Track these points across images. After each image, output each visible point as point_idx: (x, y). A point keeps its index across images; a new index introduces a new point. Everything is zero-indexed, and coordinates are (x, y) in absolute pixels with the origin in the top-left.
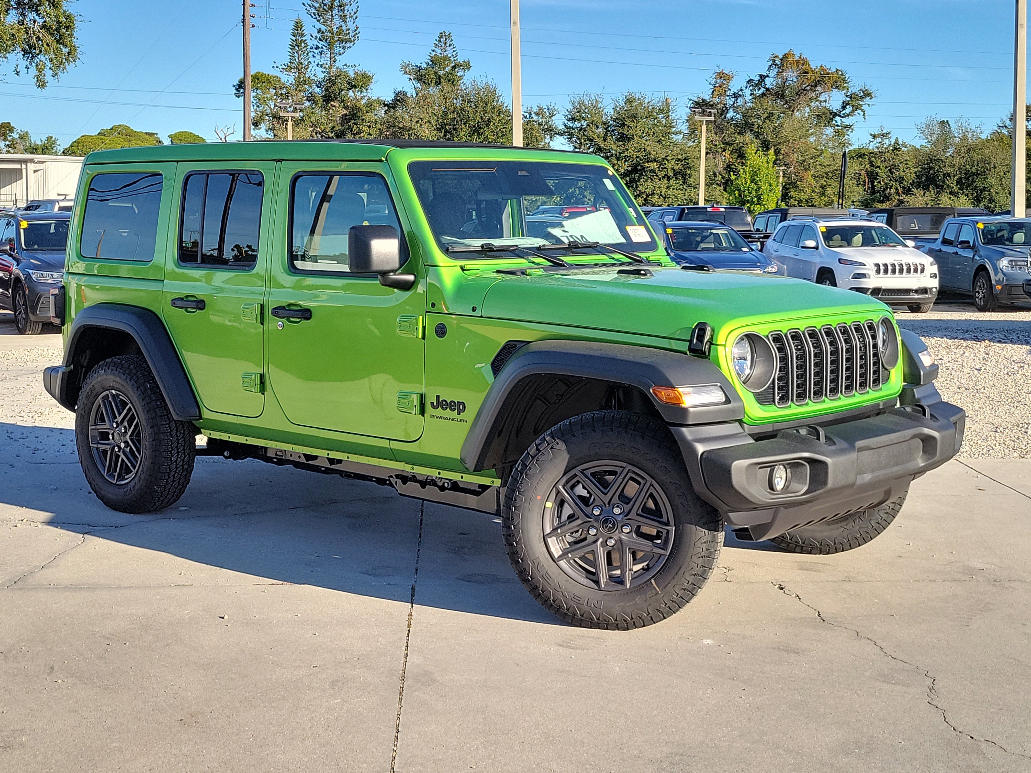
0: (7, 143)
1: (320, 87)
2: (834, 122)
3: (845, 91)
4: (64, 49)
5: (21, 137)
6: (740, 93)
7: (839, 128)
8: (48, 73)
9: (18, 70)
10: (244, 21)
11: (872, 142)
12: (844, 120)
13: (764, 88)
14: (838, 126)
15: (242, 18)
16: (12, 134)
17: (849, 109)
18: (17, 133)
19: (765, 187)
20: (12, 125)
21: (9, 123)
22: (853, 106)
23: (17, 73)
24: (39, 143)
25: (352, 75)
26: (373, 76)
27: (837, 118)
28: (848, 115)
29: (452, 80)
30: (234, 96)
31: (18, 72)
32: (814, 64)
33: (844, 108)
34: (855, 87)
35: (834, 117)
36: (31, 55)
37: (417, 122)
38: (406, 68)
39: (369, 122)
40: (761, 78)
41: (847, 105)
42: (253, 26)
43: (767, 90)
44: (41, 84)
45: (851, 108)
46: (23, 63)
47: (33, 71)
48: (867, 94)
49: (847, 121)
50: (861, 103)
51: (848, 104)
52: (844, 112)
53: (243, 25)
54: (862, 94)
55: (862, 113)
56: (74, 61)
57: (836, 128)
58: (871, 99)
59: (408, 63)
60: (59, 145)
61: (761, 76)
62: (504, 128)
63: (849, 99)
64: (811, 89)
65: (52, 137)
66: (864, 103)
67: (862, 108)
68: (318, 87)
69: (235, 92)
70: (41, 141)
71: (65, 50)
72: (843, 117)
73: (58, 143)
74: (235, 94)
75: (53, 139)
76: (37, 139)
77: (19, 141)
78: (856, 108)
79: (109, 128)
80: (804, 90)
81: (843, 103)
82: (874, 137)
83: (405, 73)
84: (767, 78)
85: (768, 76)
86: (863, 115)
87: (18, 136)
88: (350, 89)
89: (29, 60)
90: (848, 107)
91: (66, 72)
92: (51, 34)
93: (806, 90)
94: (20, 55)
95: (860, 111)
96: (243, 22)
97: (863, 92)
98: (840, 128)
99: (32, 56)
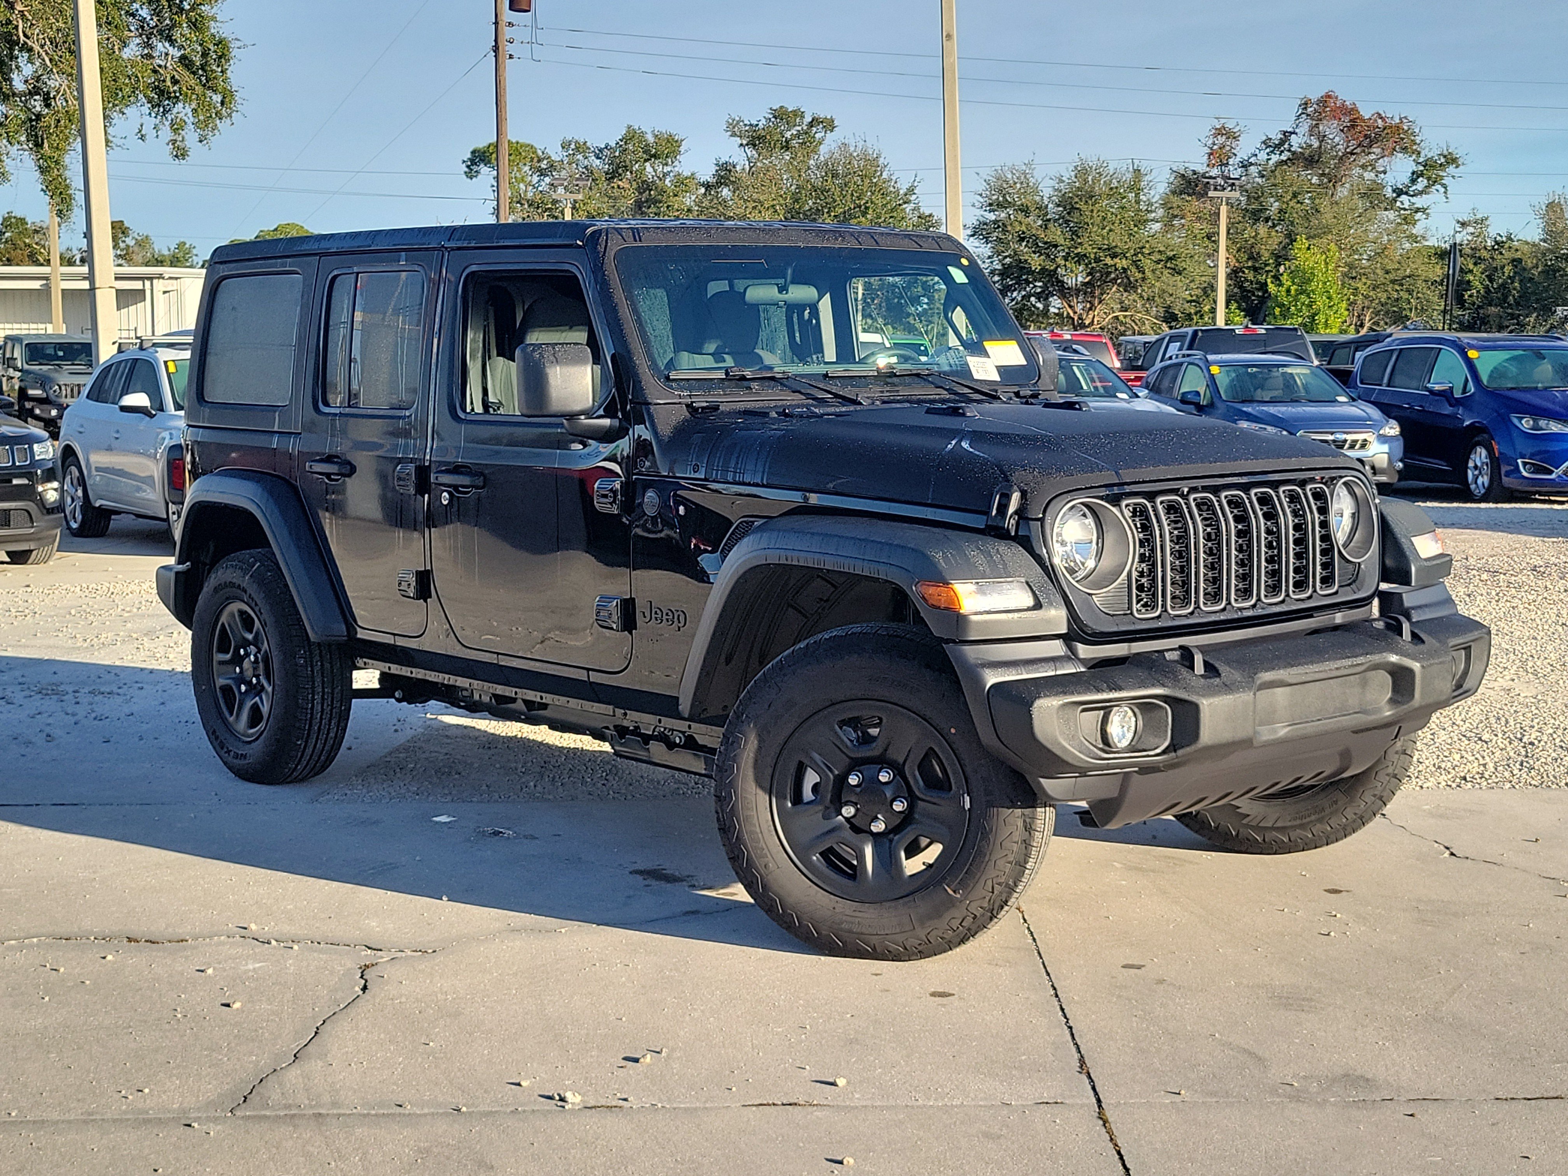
0: (119, 252)
1: (600, 158)
2: (1398, 204)
3: (1414, 156)
4: (214, 97)
5: (139, 244)
6: (1252, 160)
7: (1406, 212)
8: (190, 136)
9: (143, 132)
10: (496, 49)
11: (1460, 232)
12: (1413, 200)
13: (1289, 151)
14: (1405, 209)
15: (494, 44)
16: (127, 239)
17: (1422, 183)
18: (133, 238)
19: (1321, 302)
20: (126, 224)
21: (122, 222)
22: (1429, 179)
23: (142, 138)
24: (166, 253)
25: (651, 139)
26: (682, 141)
27: (1404, 198)
28: (1421, 193)
29: (809, 143)
30: (464, 176)
31: (142, 136)
32: (1366, 112)
33: (1413, 181)
34: (1431, 148)
35: (1399, 196)
36: (161, 109)
37: (754, 208)
38: (734, 127)
39: (678, 210)
40: (1284, 135)
41: (1418, 177)
42: (511, 57)
43: (1294, 153)
44: (180, 153)
45: (1426, 181)
46: (150, 122)
47: (166, 133)
48: (1451, 160)
49: (1419, 202)
50: (1441, 173)
51: (1422, 175)
52: (1414, 188)
53: (495, 56)
54: (1443, 160)
55: (1443, 190)
56: (230, 115)
57: (1402, 212)
58: (1457, 167)
59: (737, 119)
60: (196, 255)
61: (1285, 133)
62: (891, 217)
63: (1422, 168)
64: (1364, 151)
65: (185, 244)
66: (1445, 174)
67: (1443, 181)
68: (598, 158)
69: (467, 170)
70: (169, 250)
71: (217, 98)
72: (1412, 196)
73: (195, 251)
74: (466, 172)
75: (187, 246)
76: (163, 246)
77: (136, 249)
78: (1434, 182)
79: (272, 229)
80: (1352, 153)
81: (1413, 173)
82: (1463, 224)
83: (734, 135)
84: (1293, 136)
85: (1294, 133)
86: (1445, 193)
87: (134, 242)
88: (646, 161)
89: (159, 117)
90: (1420, 179)
91: (218, 134)
92: (194, 73)
93: (1354, 154)
94: (147, 107)
95: (1438, 187)
96: (495, 51)
97: (1445, 157)
98: (1409, 212)
99: (164, 110)
